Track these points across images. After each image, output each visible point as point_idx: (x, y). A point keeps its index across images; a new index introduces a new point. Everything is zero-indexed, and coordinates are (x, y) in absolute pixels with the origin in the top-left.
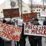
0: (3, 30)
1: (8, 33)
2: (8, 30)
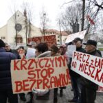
0: (29, 73)
1: (41, 78)
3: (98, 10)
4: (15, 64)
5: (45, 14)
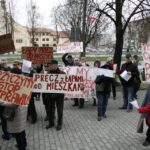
2: (9, 83)
3: (100, 16)
5: (34, 7)
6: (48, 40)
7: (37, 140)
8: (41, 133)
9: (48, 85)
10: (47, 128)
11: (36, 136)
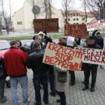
0: (56, 54)
1: (62, 60)
2: (62, 55)
4: (50, 45)
6: (78, 19)
7: (76, 99)
8: (79, 93)
9: (85, 57)
10: (83, 90)
11: (75, 95)
